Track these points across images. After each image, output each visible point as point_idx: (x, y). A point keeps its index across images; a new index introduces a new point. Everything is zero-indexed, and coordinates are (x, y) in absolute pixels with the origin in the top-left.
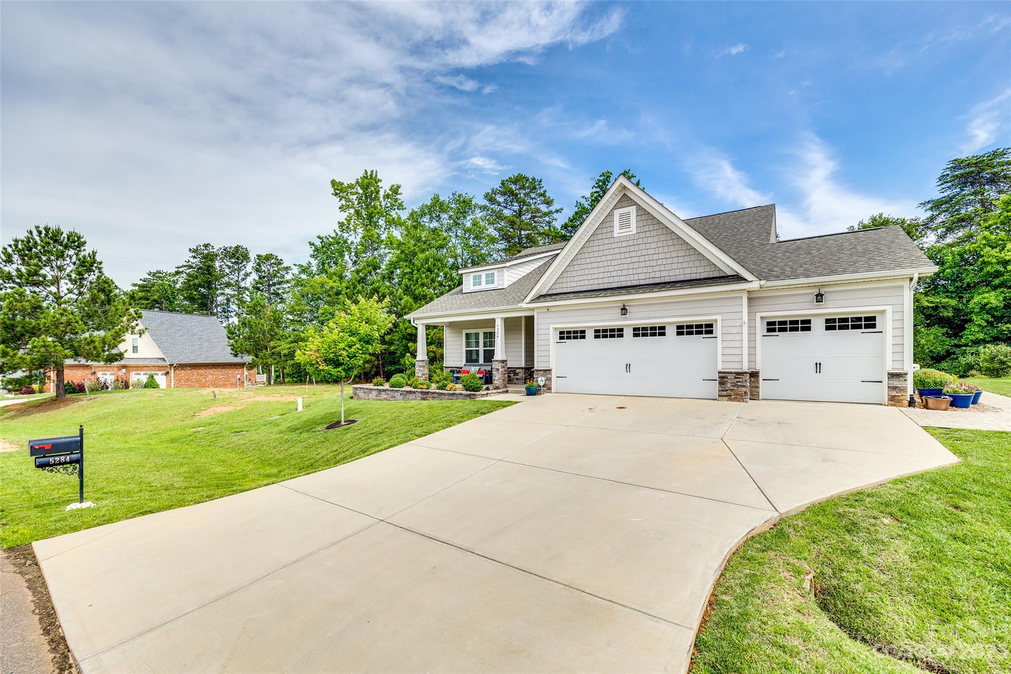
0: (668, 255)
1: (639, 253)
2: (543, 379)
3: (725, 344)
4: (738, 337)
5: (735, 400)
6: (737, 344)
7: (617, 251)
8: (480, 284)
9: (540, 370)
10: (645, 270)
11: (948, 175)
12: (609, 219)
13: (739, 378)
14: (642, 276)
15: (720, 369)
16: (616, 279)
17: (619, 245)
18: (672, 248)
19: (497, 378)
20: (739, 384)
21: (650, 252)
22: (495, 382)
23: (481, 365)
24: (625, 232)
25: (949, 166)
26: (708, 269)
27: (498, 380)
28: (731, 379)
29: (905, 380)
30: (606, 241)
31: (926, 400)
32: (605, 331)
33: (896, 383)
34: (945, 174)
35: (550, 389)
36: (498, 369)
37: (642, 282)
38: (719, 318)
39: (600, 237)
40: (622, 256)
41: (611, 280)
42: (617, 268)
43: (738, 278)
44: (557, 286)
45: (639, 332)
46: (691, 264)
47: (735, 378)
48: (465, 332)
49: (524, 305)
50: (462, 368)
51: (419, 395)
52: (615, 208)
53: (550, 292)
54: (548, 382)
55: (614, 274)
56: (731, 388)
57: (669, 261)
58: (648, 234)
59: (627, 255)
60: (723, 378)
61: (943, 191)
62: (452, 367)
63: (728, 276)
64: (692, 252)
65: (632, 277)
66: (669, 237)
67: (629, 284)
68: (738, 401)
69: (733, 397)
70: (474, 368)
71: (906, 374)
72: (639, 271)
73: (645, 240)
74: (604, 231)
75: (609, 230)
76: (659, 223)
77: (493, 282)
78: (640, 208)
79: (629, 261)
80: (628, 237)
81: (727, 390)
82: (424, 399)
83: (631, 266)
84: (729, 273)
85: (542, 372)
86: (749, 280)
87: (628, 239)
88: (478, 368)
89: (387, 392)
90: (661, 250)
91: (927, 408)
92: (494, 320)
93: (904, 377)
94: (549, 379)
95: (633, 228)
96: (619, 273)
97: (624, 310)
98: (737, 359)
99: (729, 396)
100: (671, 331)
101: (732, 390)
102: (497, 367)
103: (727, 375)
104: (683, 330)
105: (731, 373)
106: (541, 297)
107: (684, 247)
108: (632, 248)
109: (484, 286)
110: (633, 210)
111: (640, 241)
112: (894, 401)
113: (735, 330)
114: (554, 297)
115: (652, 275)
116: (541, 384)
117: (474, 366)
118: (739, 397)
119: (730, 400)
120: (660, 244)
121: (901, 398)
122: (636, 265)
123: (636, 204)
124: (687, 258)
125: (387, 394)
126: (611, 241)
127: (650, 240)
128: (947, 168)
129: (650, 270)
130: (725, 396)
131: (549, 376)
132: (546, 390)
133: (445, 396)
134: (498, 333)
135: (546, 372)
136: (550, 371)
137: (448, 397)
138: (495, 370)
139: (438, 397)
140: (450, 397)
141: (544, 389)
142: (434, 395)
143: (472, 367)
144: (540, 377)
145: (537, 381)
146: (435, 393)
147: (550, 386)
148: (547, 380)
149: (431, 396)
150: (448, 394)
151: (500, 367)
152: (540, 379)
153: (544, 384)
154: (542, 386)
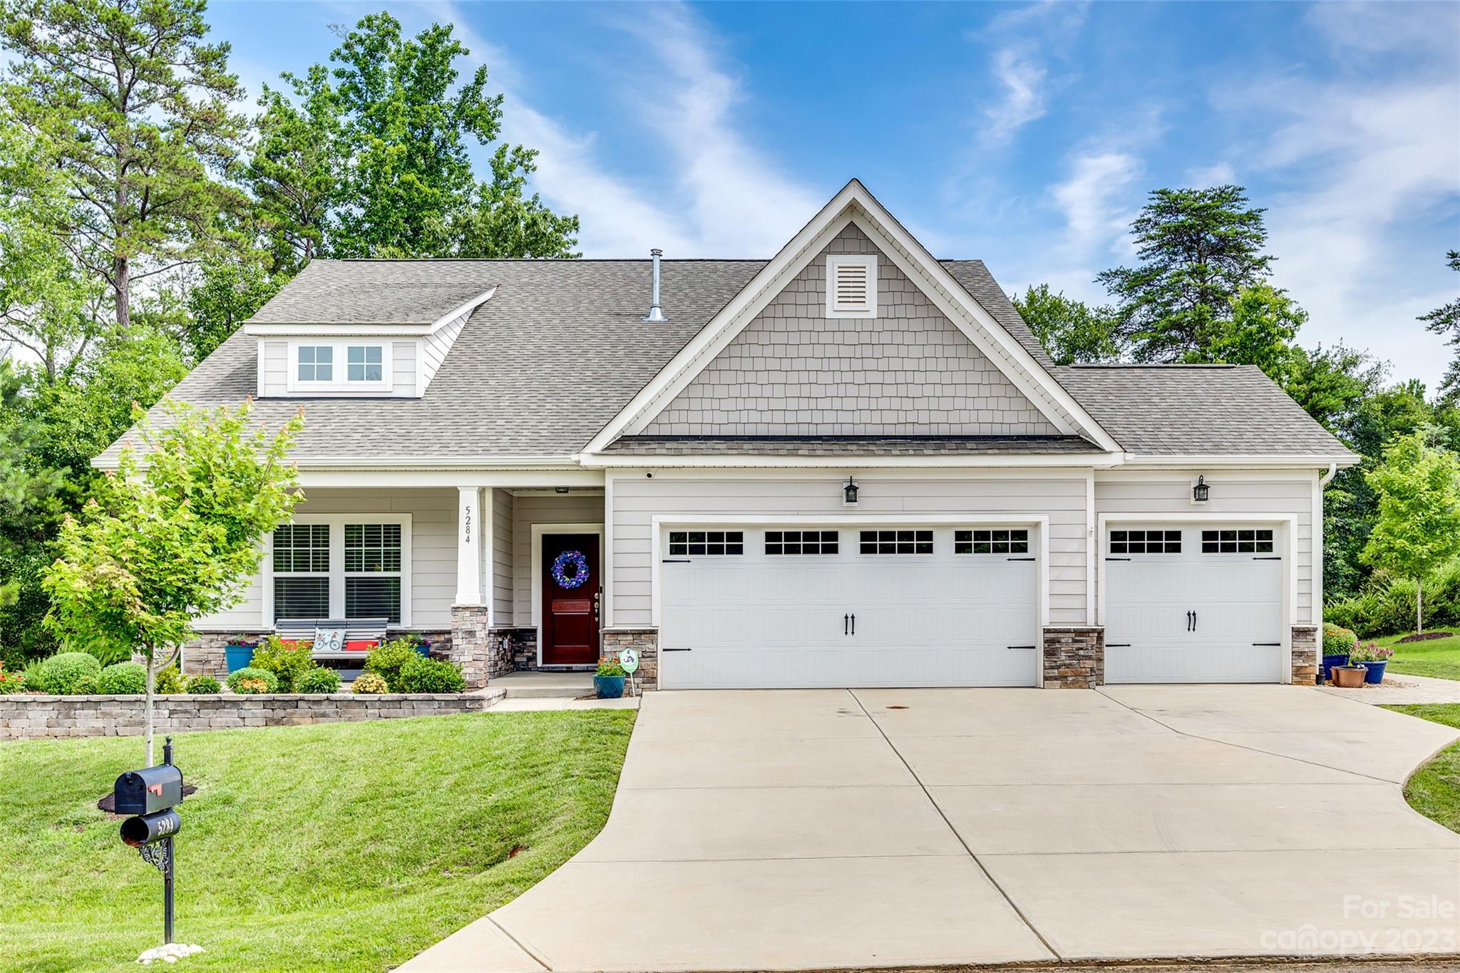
0: (946, 378)
1: (883, 365)
2: (634, 654)
3: (1056, 573)
4: (1078, 561)
5: (1075, 685)
6: (1077, 574)
7: (831, 351)
8: (326, 374)
9: (625, 633)
10: (896, 404)
11: (1149, 220)
12: (813, 274)
13: (1082, 641)
14: (890, 417)
15: (1046, 622)
16: (830, 417)
17: (839, 338)
18: (953, 364)
19: (467, 658)
20: (1081, 652)
21: (910, 365)
22: (464, 670)
23: (344, 625)
24: (851, 311)
25: (1154, 203)
26: (1024, 417)
28: (1067, 643)
29: (1314, 640)
30: (805, 325)
31: (1337, 672)
32: (792, 536)
33: (1302, 646)
34: (1146, 217)
35: (653, 680)
36: (471, 633)
37: (890, 431)
38: (1044, 519)
39: (790, 311)
40: (845, 365)
41: (817, 417)
42: (832, 391)
43: (1080, 443)
44: (674, 417)
45: (874, 542)
46: (992, 404)
47: (1075, 641)
49: (586, 459)
50: (267, 634)
51: (259, 711)
52: (828, 250)
53: (654, 431)
54: (647, 663)
55: (824, 404)
56: (1068, 662)
57: (949, 391)
58: (904, 325)
59: (857, 365)
60: (1052, 641)
61: (1144, 255)
63: (1063, 437)
64: (994, 378)
65: (866, 417)
66: (948, 338)
67: (859, 431)
68: (1080, 687)
69: (1070, 679)
70: (327, 630)
71: (1315, 630)
72: (884, 403)
73: (898, 338)
74: (802, 299)
75: (813, 298)
76: (929, 304)
77: (376, 375)
78: (885, 262)
79: (859, 378)
80: (858, 323)
81: (1059, 667)
82: (269, 722)
83: (864, 391)
84: (1065, 430)
85: (630, 637)
86: (1107, 450)
87: (858, 327)
89: (103, 708)
90: (931, 364)
91: (1339, 686)
92: (453, 493)
93: (1313, 635)
94: (650, 656)
95: (871, 307)
96: (837, 404)
97: (851, 492)
98: (1076, 603)
99: (1062, 678)
100: (944, 543)
101: (1068, 666)
102: (468, 627)
103: (1060, 635)
104: (967, 541)
105: (1068, 631)
106: (625, 442)
107: (980, 365)
108: (867, 351)
109: (340, 382)
110: (871, 262)
111: (885, 338)
112: (1299, 675)
113: (1073, 546)
114: (669, 445)
115: (912, 417)
116: (630, 667)
118: (1080, 678)
119: (1066, 686)
120: (929, 351)
121: (1308, 670)
122: (876, 391)
123: (877, 251)
124: (985, 391)
125: (105, 714)
126: (819, 325)
127: (909, 338)
128: (1151, 207)
129: (907, 404)
130: (1056, 678)
131: (650, 646)
132: (643, 683)
133: (367, 708)
134: (468, 530)
135: (643, 637)
136: (653, 632)
137: (377, 711)
138: (460, 635)
139: (337, 712)
140: (384, 712)
141: (637, 680)
142: (323, 707)
143: (318, 631)
144: (621, 649)
145: (618, 660)
146: (326, 702)
147: (653, 672)
148: (643, 657)
149: (307, 713)
150: (377, 704)
151: (478, 628)
152: (623, 656)
153: (636, 668)
154: (631, 672)
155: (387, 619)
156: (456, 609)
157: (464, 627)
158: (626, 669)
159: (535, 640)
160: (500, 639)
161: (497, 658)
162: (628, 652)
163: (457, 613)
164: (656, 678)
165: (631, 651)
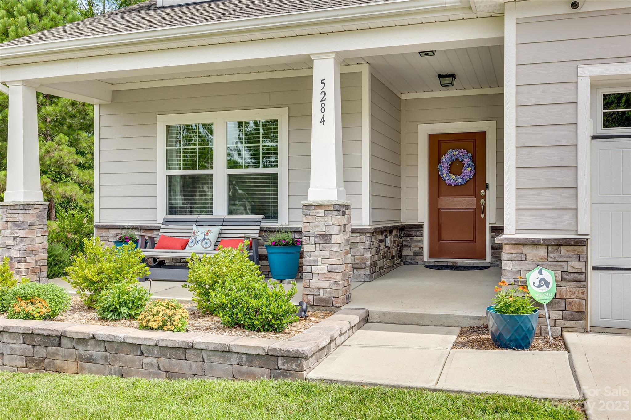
2: (549, 275)
9: (535, 243)
19: (320, 268)
22: (314, 283)
23: (222, 222)
27: (324, 276)
35: (580, 315)
36: (325, 238)
48: (162, 121)
50: (157, 229)
54: (569, 289)
62: (122, 228)
70: (204, 229)
85: (542, 250)
88: (215, 230)
94: (575, 279)
102: (321, 229)
117: (199, 223)
131: (575, 265)
132: (564, 319)
133: (142, 354)
134: (323, 108)
135: (563, 250)
136: (582, 243)
137: (154, 361)
138: (312, 239)
139: (106, 358)
140: (164, 362)
141: (555, 314)
142: (89, 348)
143: (194, 228)
144: (530, 267)
145: (525, 285)
146: (92, 342)
147: (580, 304)
148: (563, 280)
149: (71, 355)
150: (155, 351)
151: (334, 230)
152: (533, 277)
153: (552, 296)
154: (545, 302)
155: (261, 216)
156: (308, 207)
157: (318, 230)
158: (537, 298)
159: (422, 236)
160: (381, 237)
161: (376, 257)
162: (540, 273)
163: (309, 212)
164: (584, 313)
165: (544, 271)
